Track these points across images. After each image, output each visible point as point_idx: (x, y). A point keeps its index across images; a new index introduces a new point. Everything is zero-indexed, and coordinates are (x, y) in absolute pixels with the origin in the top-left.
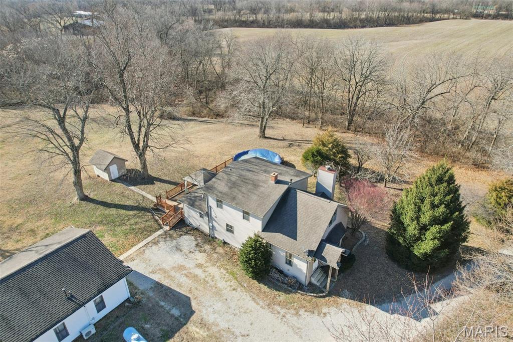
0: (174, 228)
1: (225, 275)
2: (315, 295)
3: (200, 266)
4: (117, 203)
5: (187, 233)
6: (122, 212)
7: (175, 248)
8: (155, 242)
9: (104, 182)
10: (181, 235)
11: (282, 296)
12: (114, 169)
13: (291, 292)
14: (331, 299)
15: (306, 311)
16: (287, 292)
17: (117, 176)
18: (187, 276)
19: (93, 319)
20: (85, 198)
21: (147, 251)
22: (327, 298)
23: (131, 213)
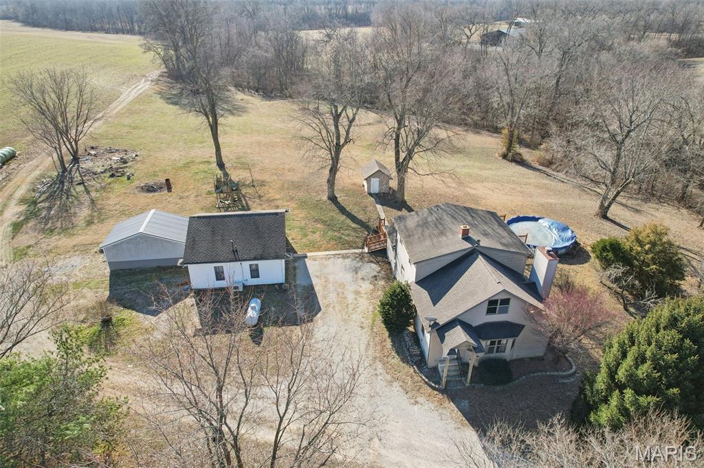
0: (372, 253)
1: (368, 312)
2: (427, 380)
3: (357, 293)
4: (353, 213)
5: (378, 262)
6: (349, 221)
7: (354, 269)
8: (345, 257)
9: (362, 193)
10: (371, 262)
11: (396, 360)
12: (375, 182)
13: (408, 362)
14: (440, 396)
15: (401, 386)
16: (404, 360)
17: (377, 192)
18: (338, 294)
19: (247, 280)
20: (333, 199)
21: (331, 260)
22: (436, 392)
23: (354, 225)
